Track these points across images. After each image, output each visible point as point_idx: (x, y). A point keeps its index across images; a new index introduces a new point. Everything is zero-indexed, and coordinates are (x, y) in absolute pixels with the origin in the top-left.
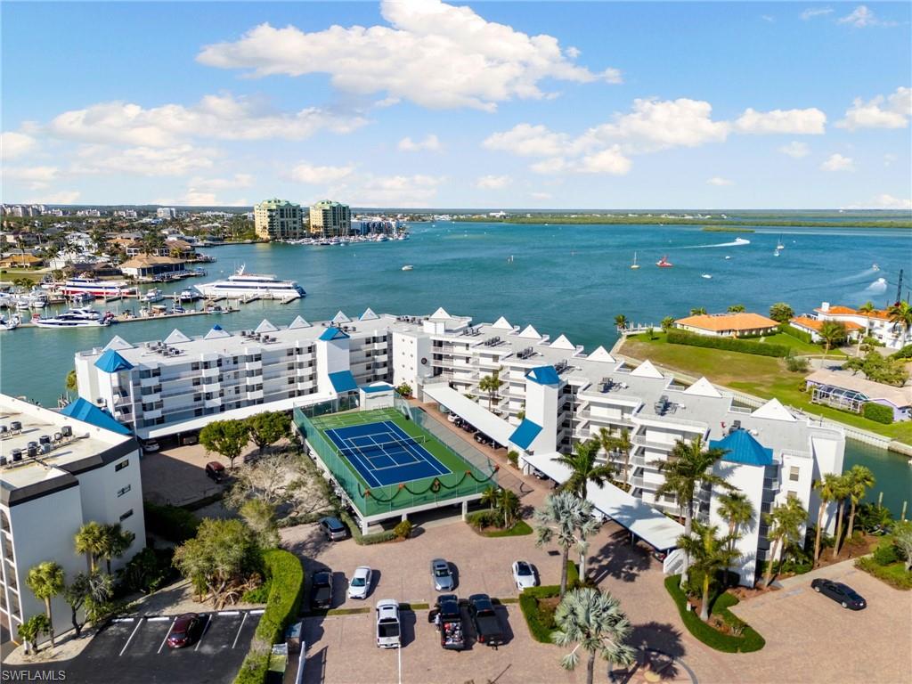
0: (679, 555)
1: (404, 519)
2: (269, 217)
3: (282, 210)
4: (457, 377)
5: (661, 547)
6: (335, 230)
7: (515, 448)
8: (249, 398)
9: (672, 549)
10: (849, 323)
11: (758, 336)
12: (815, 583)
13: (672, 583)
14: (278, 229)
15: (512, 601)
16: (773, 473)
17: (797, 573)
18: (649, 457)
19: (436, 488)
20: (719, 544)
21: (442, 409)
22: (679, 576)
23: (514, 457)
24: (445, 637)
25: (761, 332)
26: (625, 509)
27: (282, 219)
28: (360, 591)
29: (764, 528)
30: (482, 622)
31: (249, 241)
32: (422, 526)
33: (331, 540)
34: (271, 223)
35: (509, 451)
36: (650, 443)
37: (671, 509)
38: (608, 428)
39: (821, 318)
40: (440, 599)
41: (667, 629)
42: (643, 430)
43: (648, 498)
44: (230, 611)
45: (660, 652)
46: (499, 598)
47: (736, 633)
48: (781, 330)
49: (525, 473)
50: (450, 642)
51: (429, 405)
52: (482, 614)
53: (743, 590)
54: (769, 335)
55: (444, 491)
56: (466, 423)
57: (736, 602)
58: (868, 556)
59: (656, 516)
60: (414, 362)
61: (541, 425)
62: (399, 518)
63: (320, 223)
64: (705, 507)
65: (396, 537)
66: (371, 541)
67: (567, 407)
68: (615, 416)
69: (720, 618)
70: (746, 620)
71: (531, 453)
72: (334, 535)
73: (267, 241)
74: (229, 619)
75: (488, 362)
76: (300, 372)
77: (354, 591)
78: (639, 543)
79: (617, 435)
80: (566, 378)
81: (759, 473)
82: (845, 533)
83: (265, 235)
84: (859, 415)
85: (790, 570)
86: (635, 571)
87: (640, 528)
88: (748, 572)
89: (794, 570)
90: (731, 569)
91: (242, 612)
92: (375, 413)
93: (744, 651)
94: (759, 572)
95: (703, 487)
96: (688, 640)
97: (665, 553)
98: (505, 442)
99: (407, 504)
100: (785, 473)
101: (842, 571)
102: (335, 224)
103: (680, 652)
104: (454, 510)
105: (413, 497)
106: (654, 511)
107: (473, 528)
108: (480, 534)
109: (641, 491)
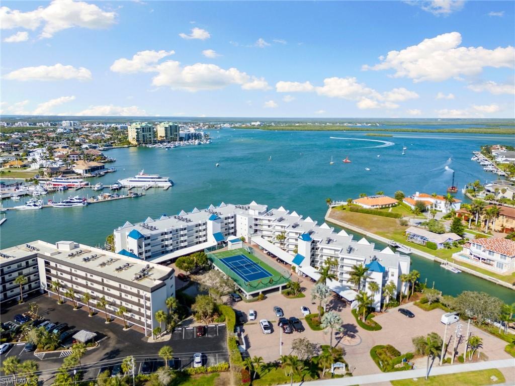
0: (356, 302)
1: (260, 293)
2: (136, 132)
3: (143, 128)
4: (264, 233)
5: (350, 300)
6: (171, 138)
7: (294, 265)
8: (182, 245)
9: (353, 301)
10: (427, 201)
11: (389, 207)
12: (400, 310)
13: (354, 312)
14: (141, 139)
15: (303, 319)
16: (385, 275)
17: (394, 307)
18: (346, 269)
19: (271, 282)
20: (368, 298)
21: (260, 248)
22: (356, 310)
23: (294, 268)
24: (284, 329)
25: (390, 205)
26: (338, 287)
27: (144, 133)
28: (253, 317)
29: (383, 292)
30: (295, 325)
31: (127, 146)
32: (266, 295)
33: (236, 301)
34: (138, 135)
35: (292, 266)
36: (345, 264)
37: (353, 287)
38: (329, 257)
39: (416, 199)
40: (280, 319)
41: (352, 325)
42: (343, 259)
43: (344, 283)
44: (212, 325)
45: (351, 332)
46: (298, 318)
47: (373, 325)
48: (399, 204)
49: (299, 274)
50: (286, 331)
51: (254, 246)
52: (295, 323)
53: (376, 313)
54: (394, 206)
55: (274, 283)
56: (272, 254)
57: (374, 316)
58: (418, 301)
59: (348, 289)
60: (247, 227)
61: (304, 256)
62: (259, 293)
63: (163, 134)
64: (364, 286)
65: (258, 299)
66: (250, 301)
67: (314, 249)
68: (332, 252)
69: (369, 321)
70: (377, 322)
71: (301, 267)
72: (237, 300)
73: (136, 146)
74: (213, 328)
75: (279, 228)
76: (201, 234)
77: (250, 318)
78: (343, 299)
79: (333, 260)
80: (313, 237)
81: (381, 274)
82: (411, 293)
83: (135, 143)
84: (425, 246)
85: (392, 306)
86: (341, 308)
87: (342, 294)
88: (378, 307)
89: (393, 306)
90: (372, 306)
91: (216, 325)
92: (235, 251)
93: (376, 330)
94: (382, 307)
95: (364, 279)
96: (359, 328)
97: (351, 302)
98: (290, 262)
99: (261, 288)
100: (390, 274)
101: (408, 306)
102: (171, 135)
103: (357, 331)
104: (277, 289)
105: (264, 285)
106: (348, 288)
107: (284, 296)
108: (288, 298)
109: (342, 281)
